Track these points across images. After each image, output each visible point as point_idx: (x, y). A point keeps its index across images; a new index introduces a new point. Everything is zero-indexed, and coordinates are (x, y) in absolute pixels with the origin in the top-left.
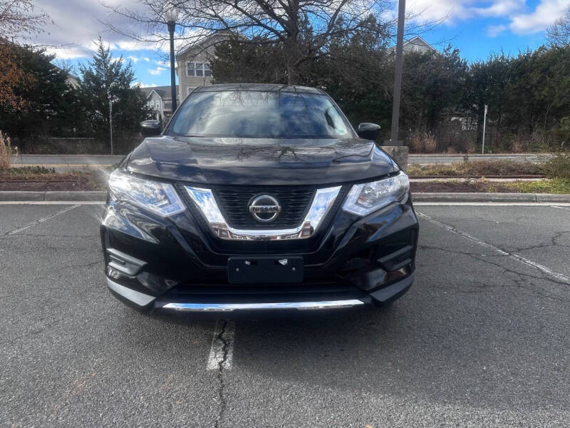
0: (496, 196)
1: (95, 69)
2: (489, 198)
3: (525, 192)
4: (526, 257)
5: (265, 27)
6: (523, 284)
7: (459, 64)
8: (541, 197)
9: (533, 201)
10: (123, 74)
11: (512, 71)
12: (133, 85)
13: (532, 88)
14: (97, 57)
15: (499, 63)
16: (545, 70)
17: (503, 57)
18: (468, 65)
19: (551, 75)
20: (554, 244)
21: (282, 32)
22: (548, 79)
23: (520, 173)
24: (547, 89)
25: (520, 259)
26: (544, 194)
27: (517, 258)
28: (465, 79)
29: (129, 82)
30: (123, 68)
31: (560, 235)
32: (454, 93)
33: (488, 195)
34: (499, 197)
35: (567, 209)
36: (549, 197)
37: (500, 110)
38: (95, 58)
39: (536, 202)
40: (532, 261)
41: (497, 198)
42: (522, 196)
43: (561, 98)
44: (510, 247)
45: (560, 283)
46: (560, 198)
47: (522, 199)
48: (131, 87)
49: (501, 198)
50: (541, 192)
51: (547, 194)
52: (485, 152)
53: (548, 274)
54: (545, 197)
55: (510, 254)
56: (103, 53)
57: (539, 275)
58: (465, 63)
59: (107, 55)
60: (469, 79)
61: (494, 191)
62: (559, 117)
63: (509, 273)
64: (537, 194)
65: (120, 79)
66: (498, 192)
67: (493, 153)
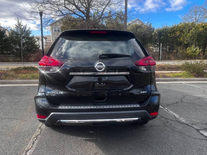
0: (162, 79)
1: (16, 29)
2: (160, 80)
3: (173, 77)
4: (170, 109)
5: (78, 15)
6: (166, 124)
7: (152, 29)
8: (179, 79)
9: (176, 81)
10: (27, 31)
11: (170, 31)
12: (31, 35)
13: (177, 37)
14: (17, 25)
15: (165, 28)
16: (181, 31)
17: (167, 27)
18: (155, 29)
19: (184, 33)
20: (182, 101)
21: (84, 17)
22: (182, 34)
23: (172, 69)
24: (182, 38)
25: (168, 110)
26: (180, 78)
27: (166, 110)
28: (154, 34)
29: (29, 34)
30: (27, 29)
31: (184, 97)
32: (150, 39)
33: (159, 79)
34: (164, 79)
35: (188, 84)
36: (181, 79)
37: (166, 45)
38: (16, 25)
39: (177, 81)
40: (172, 111)
41: (163, 80)
42: (172, 79)
43: (187, 41)
44: (164, 104)
45: (182, 123)
46: (185, 79)
47: (172, 80)
48: (30, 36)
49: (164, 80)
50: (179, 77)
51: (181, 78)
52: (162, 60)
53: (177, 118)
54: (180, 79)
55: (164, 108)
56: (19, 23)
57: (174, 119)
58: (154, 29)
59: (20, 24)
60: (155, 34)
61: (162, 77)
62: (187, 47)
63: (162, 118)
64: (177, 78)
65: (26, 33)
66: (164, 78)
67: (164, 60)
